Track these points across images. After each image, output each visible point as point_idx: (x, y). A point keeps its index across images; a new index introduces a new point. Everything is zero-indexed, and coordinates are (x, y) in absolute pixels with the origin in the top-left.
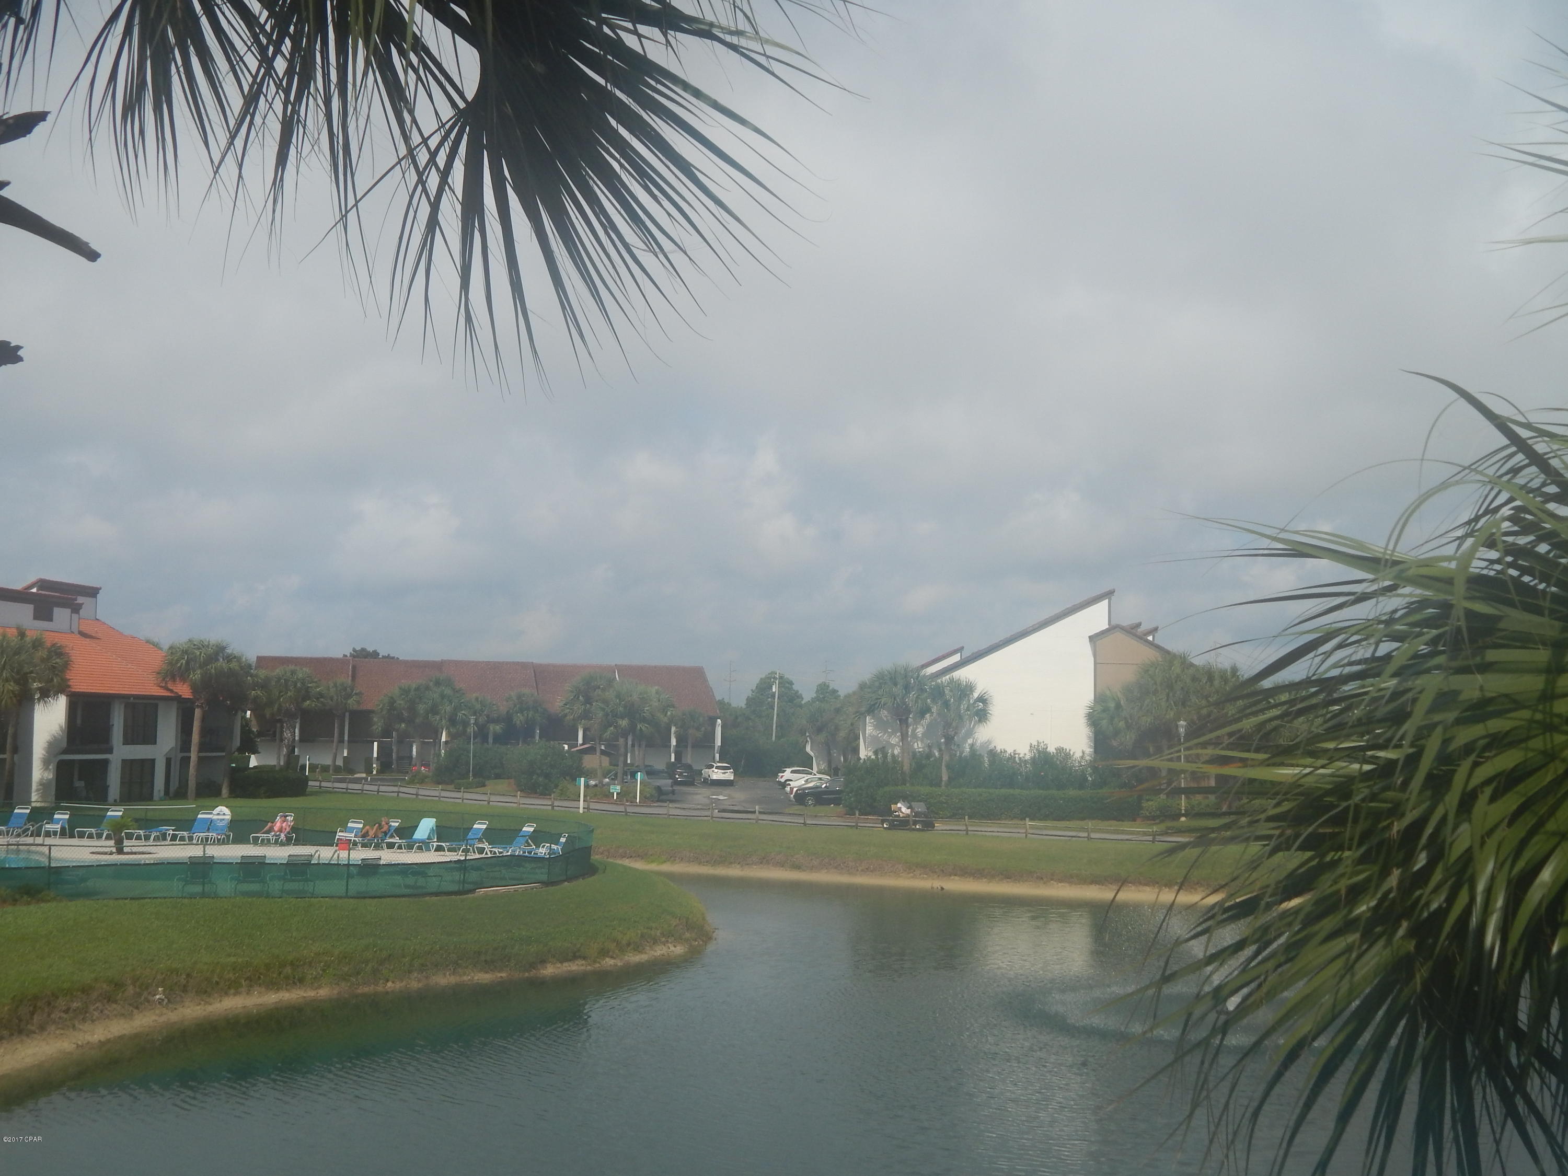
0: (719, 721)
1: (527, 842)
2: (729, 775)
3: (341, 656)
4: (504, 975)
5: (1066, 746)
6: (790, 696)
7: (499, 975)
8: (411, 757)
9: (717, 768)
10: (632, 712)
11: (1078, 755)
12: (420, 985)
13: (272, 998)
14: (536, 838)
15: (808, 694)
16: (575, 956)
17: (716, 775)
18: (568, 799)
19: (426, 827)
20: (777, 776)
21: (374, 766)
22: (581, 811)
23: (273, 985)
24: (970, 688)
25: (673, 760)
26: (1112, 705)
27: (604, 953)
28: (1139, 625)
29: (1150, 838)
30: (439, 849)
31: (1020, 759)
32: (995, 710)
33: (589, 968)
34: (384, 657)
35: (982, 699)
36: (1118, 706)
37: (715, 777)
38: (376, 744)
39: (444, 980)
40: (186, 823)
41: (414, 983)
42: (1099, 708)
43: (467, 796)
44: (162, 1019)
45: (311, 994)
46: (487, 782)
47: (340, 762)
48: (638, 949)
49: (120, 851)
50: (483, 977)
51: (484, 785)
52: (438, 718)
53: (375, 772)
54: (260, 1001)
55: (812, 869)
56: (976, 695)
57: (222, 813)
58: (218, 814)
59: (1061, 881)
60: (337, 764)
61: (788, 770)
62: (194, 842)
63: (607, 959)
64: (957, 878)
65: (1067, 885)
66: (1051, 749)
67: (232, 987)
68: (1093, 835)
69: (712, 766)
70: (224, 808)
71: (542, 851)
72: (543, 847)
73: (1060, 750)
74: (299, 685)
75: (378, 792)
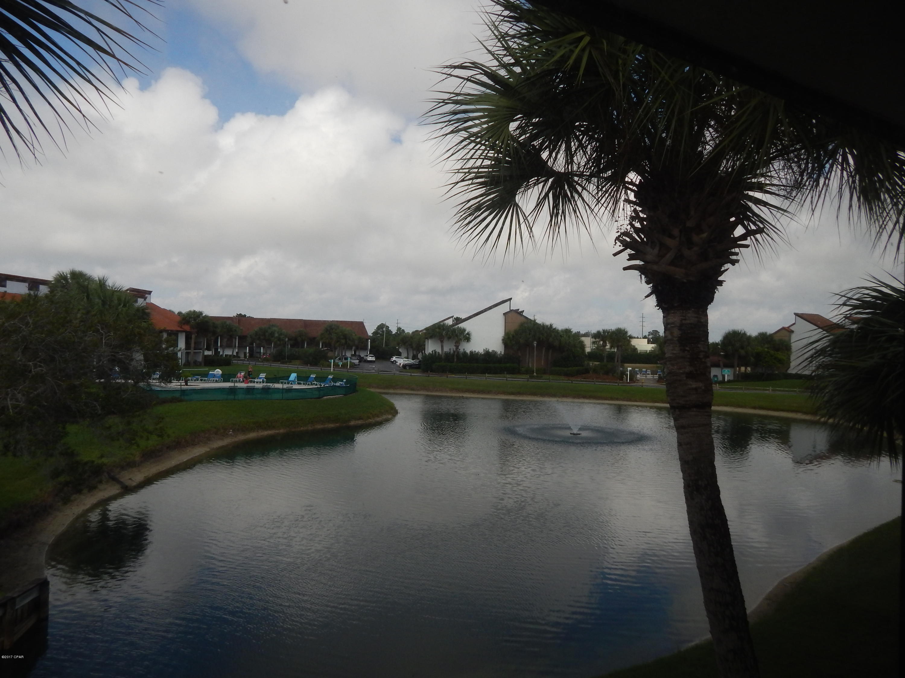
0: (369, 340)
1: (330, 381)
2: (373, 359)
3: (233, 316)
4: (338, 425)
5: (495, 350)
6: (389, 332)
7: (337, 425)
8: (261, 352)
9: (369, 356)
10: (345, 337)
11: (499, 353)
12: (312, 428)
13: (266, 433)
14: (334, 380)
15: (394, 331)
16: (360, 418)
17: (370, 359)
18: (329, 367)
19: (293, 376)
20: (390, 359)
21: (247, 355)
22: (332, 371)
23: (265, 429)
24: (464, 330)
25: (353, 353)
26: (511, 336)
27: (369, 418)
28: (519, 309)
29: (527, 380)
30: (299, 384)
31: (480, 354)
32: (473, 337)
33: (364, 422)
34: (248, 317)
35: (468, 334)
36: (513, 336)
37: (369, 359)
38: (248, 348)
39: (319, 426)
40: (205, 375)
41: (310, 428)
42: (506, 337)
43: (289, 366)
44: (233, 440)
45: (277, 431)
46: (292, 361)
47: (235, 354)
48: (378, 416)
49: (187, 385)
50: (331, 426)
51: (291, 362)
52: (273, 338)
53: (247, 357)
54: (262, 434)
55: (418, 390)
56: (466, 332)
57: (218, 372)
58: (217, 372)
59: (501, 394)
60: (234, 354)
61: (394, 357)
62: (214, 382)
63: (369, 420)
64: (467, 393)
65: (503, 395)
66: (490, 351)
67: (252, 430)
68: (508, 379)
69: (368, 356)
70: (219, 370)
71: (338, 384)
72: (338, 383)
73: (493, 351)
74: (228, 327)
75: (256, 364)
